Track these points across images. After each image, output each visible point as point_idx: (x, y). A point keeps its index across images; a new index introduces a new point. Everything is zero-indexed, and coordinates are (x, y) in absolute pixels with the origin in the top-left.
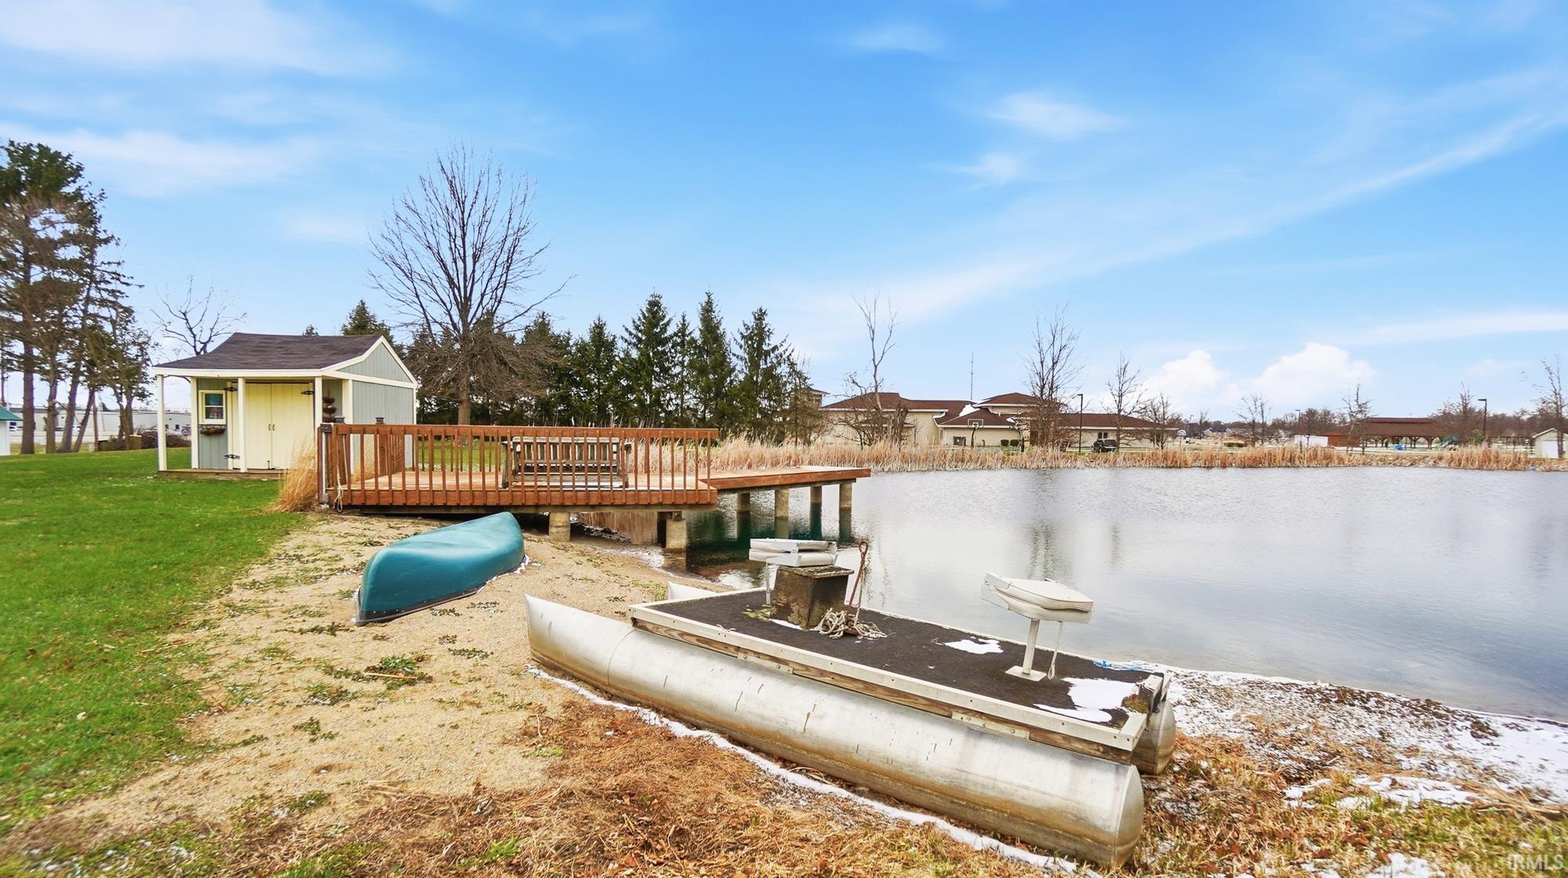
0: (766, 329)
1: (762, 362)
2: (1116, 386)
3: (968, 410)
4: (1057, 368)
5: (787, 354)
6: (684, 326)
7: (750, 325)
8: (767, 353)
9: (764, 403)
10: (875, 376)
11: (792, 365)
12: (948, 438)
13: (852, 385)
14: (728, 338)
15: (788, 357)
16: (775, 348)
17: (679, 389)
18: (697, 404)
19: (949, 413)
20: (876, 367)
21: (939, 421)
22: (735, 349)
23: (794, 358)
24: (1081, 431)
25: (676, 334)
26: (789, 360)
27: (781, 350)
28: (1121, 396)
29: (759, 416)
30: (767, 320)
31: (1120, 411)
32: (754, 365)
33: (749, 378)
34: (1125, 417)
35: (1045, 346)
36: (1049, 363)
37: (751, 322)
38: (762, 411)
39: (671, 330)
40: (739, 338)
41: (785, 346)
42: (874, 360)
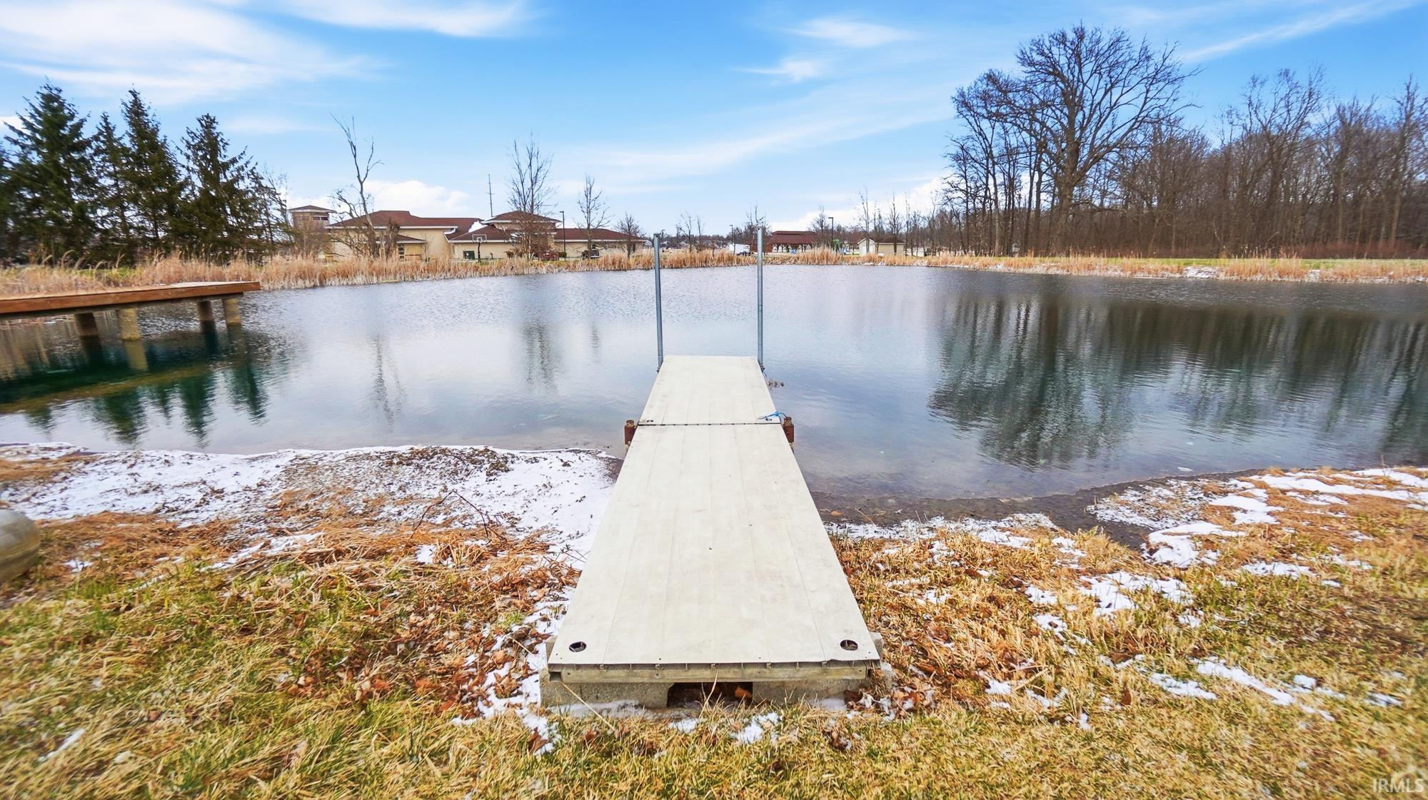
0: (219, 139)
1: (221, 175)
2: (585, 205)
3: (476, 226)
4: (536, 188)
5: (250, 166)
6: (109, 130)
7: (198, 134)
8: (225, 166)
9: (232, 221)
10: (361, 193)
11: (257, 179)
12: (459, 252)
13: (339, 202)
14: (171, 148)
15: (252, 171)
16: (234, 161)
17: (117, 203)
18: (142, 222)
19: (459, 229)
20: (361, 183)
21: (449, 237)
22: (181, 159)
23: (258, 171)
24: (565, 243)
25: (96, 138)
26: (253, 173)
27: (241, 163)
28: (589, 212)
29: (225, 234)
30: (218, 128)
31: (589, 225)
32: (210, 178)
33: (204, 192)
34: (595, 230)
35: (524, 167)
36: (528, 184)
37: (197, 128)
38: (230, 229)
39: (88, 132)
40: (183, 146)
41: (245, 158)
42: (359, 177)
